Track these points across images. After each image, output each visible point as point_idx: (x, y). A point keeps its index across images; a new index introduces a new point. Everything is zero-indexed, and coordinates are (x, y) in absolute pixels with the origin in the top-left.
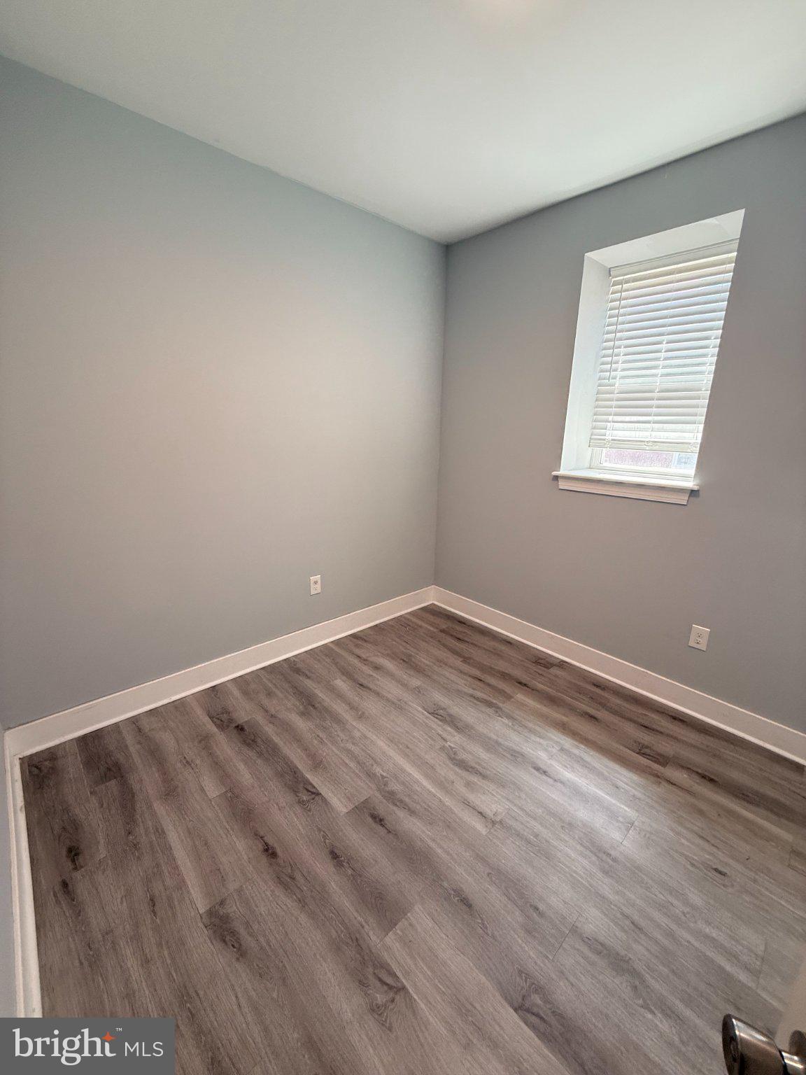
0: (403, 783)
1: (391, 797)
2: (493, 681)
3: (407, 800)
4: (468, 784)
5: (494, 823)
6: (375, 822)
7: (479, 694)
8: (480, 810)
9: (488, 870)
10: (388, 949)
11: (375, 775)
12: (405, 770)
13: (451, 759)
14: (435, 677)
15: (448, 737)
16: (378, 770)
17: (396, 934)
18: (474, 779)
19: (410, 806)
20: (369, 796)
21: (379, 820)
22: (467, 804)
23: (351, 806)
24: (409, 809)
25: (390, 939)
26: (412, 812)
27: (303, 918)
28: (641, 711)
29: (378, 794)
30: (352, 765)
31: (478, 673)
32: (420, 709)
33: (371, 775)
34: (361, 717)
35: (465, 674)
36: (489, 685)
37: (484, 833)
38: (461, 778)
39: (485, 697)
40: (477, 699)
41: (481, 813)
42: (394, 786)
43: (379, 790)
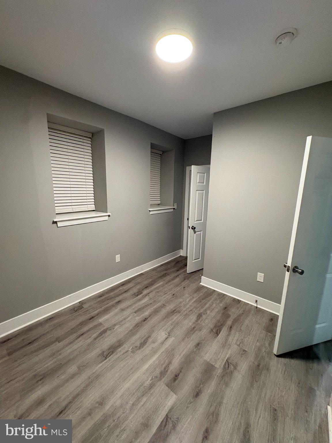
0: (155, 369)
1: (163, 373)
2: (86, 329)
3: (164, 366)
4: (153, 342)
5: (169, 335)
6: (178, 378)
7: (95, 335)
8: (165, 339)
9: (186, 338)
10: (220, 366)
11: (150, 385)
12: (147, 368)
13: (140, 348)
14: (72, 357)
15: (126, 350)
16: (148, 382)
17: (215, 364)
18: (150, 340)
19: (167, 364)
20: (164, 385)
21: (176, 376)
22: (163, 343)
23: (172, 393)
24: (168, 364)
25: (217, 366)
26: (170, 363)
27: (225, 401)
28: (118, 290)
29: (163, 380)
30: (145, 399)
31: (74, 336)
32: (101, 365)
33: (152, 386)
34: (101, 403)
35: (74, 341)
36: (88, 331)
37: (174, 338)
38: (150, 345)
39: (98, 333)
40: (98, 337)
41: (166, 339)
42: (158, 372)
43: (160, 379)
